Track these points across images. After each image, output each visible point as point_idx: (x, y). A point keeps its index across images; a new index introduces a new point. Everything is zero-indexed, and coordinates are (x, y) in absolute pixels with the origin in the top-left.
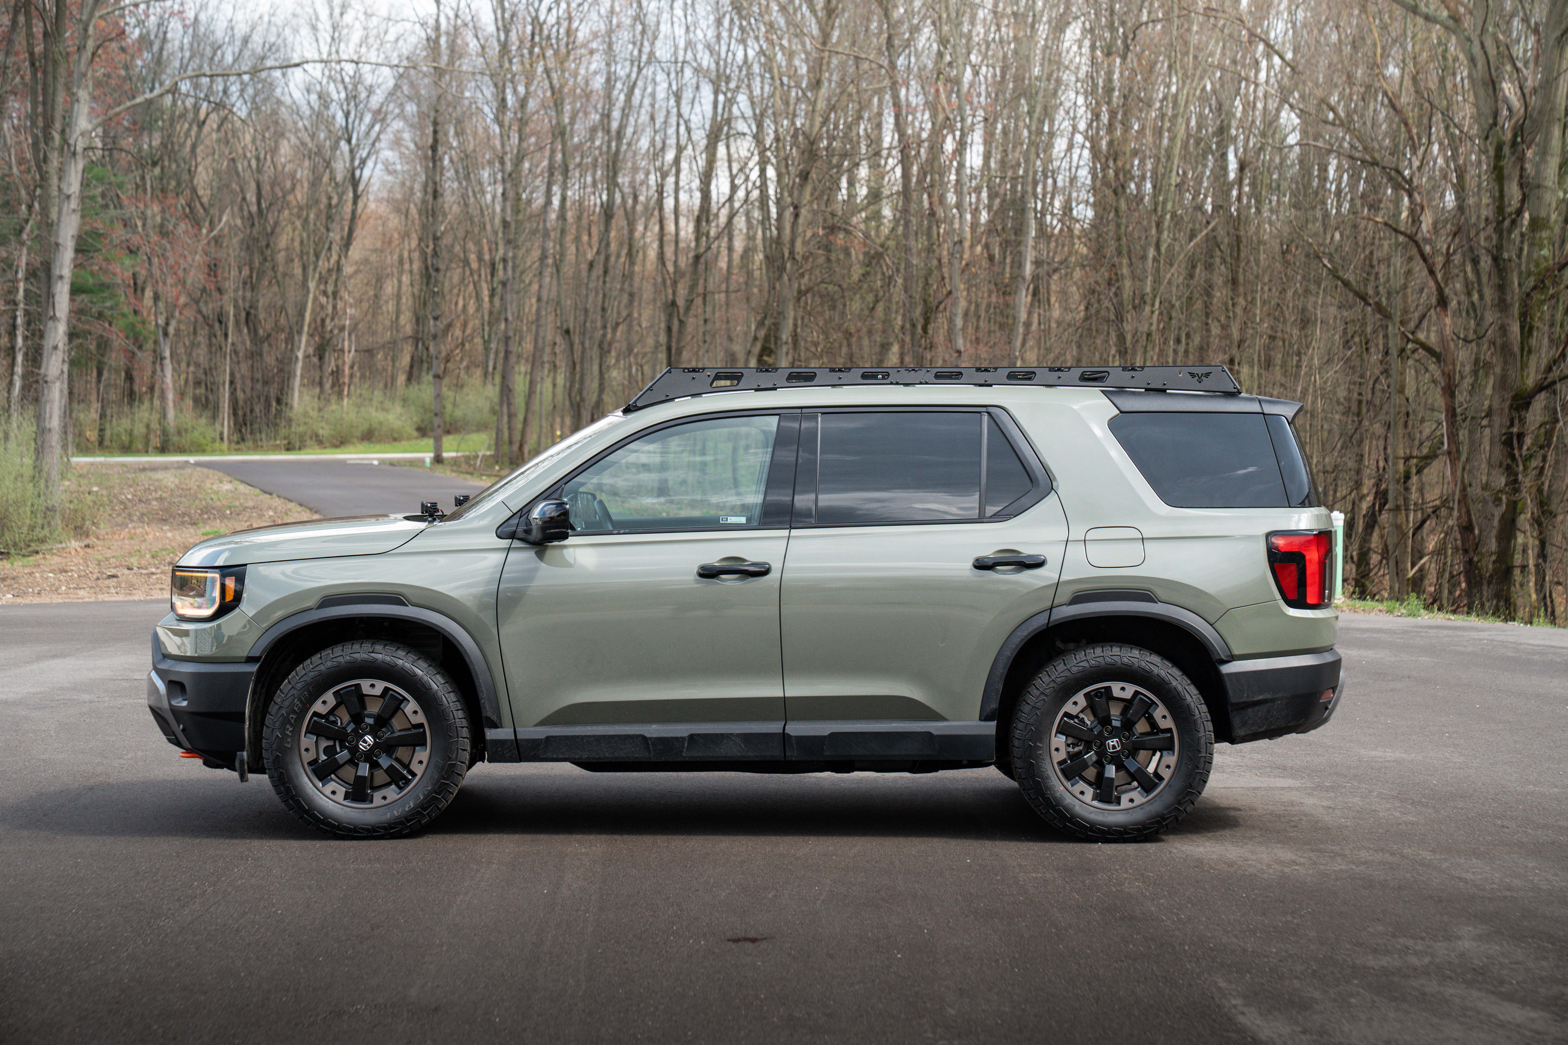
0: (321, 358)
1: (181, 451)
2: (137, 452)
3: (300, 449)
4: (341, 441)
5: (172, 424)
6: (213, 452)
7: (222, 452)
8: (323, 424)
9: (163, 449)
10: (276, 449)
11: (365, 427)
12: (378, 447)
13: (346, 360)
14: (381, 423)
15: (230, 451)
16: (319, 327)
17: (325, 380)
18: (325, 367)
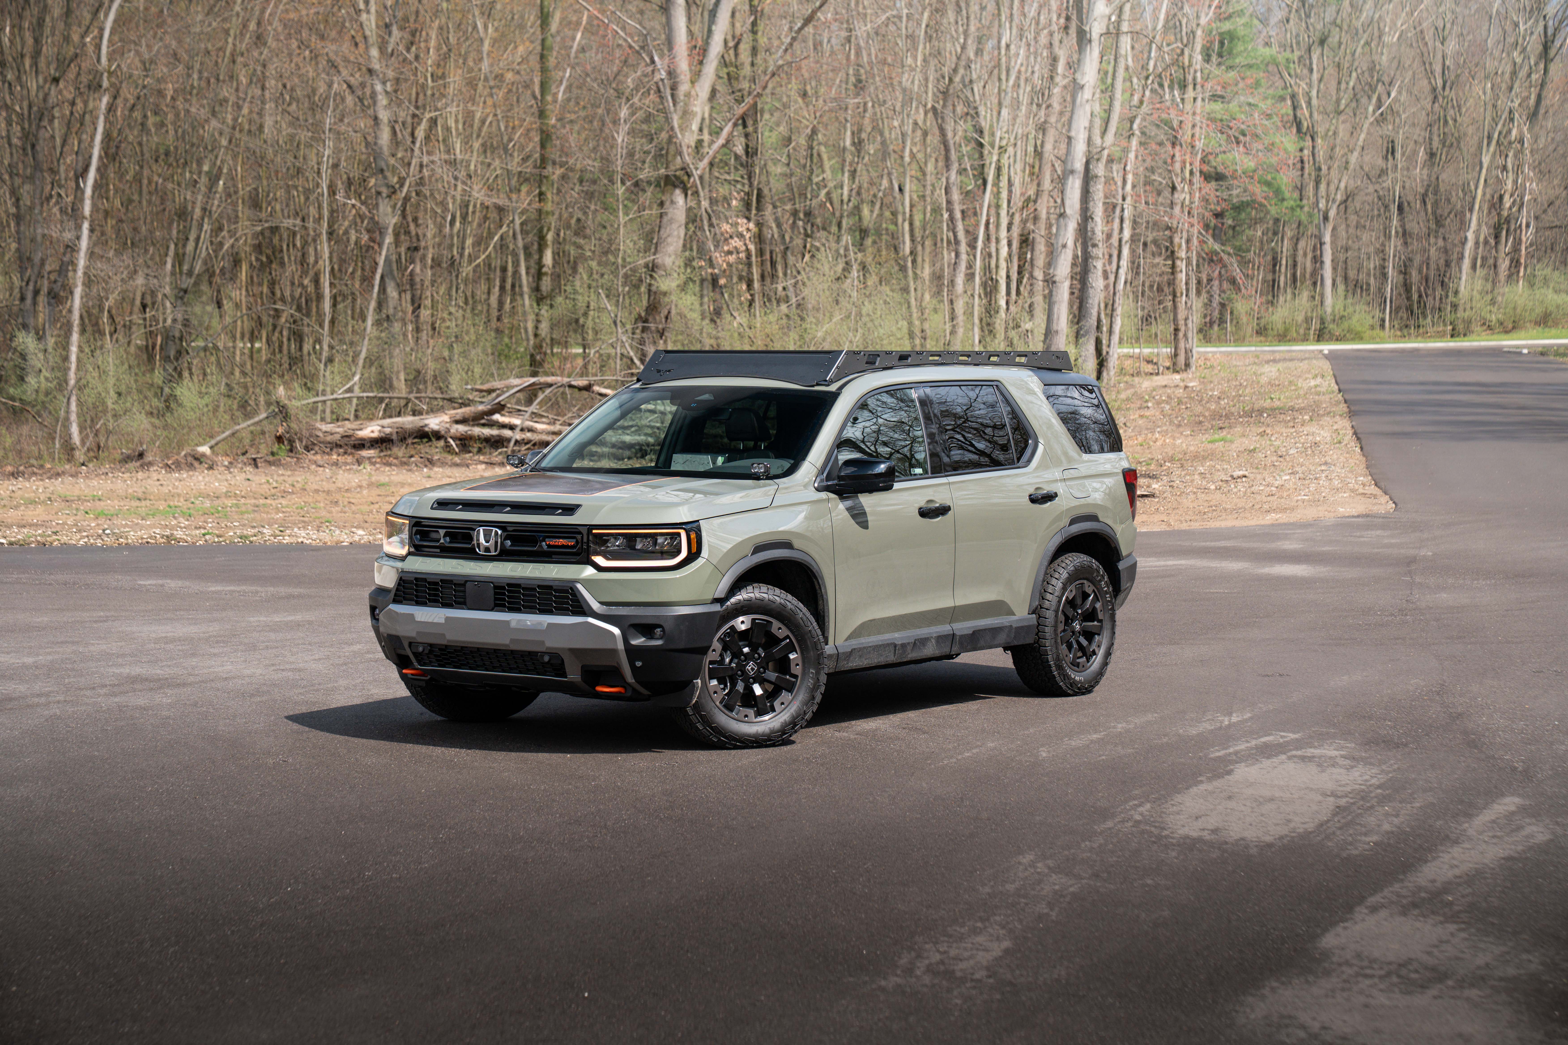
0: (1497, 237)
1: (1339, 339)
2: (1294, 341)
3: (1465, 335)
4: (1512, 326)
5: (1329, 310)
6: (1372, 340)
7: (1382, 341)
8: (1495, 309)
9: (1320, 337)
10: (1441, 335)
11: (1539, 310)
12: (1553, 331)
13: (1524, 239)
14: (1558, 307)
15: (1396, 338)
16: (1496, 203)
17: (1500, 261)
18: (1501, 247)
